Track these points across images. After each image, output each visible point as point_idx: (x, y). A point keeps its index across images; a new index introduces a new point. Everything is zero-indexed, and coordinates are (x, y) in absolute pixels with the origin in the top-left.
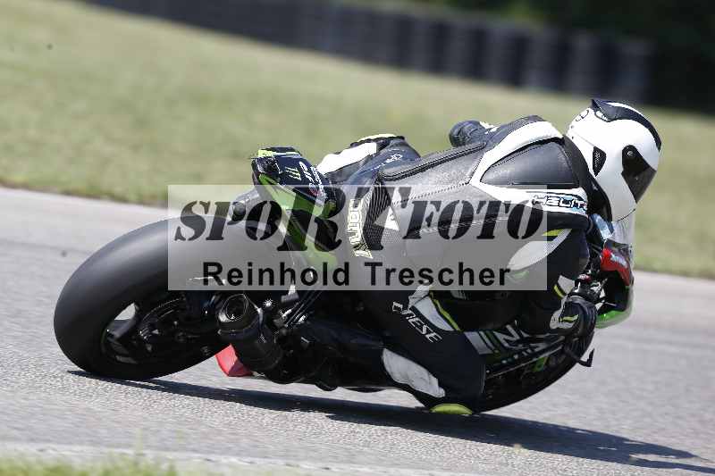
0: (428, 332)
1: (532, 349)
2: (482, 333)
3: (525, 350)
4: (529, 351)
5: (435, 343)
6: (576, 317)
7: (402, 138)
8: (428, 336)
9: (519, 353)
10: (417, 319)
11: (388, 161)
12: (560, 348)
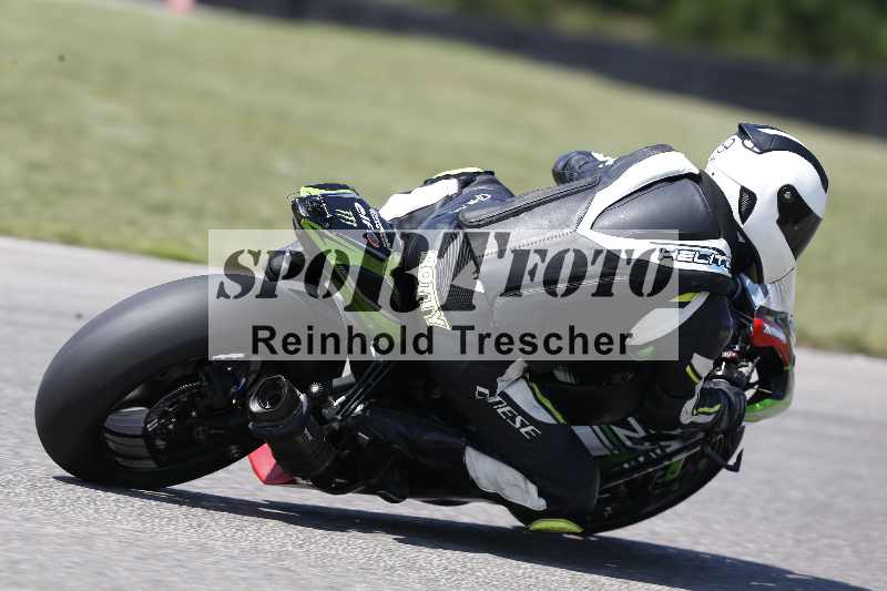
0: (523, 425)
1: (662, 448)
2: (596, 428)
3: (653, 451)
4: (659, 451)
5: (534, 439)
6: (717, 408)
7: (492, 173)
8: (523, 430)
9: (645, 454)
10: (508, 408)
11: (472, 202)
12: (698, 448)
